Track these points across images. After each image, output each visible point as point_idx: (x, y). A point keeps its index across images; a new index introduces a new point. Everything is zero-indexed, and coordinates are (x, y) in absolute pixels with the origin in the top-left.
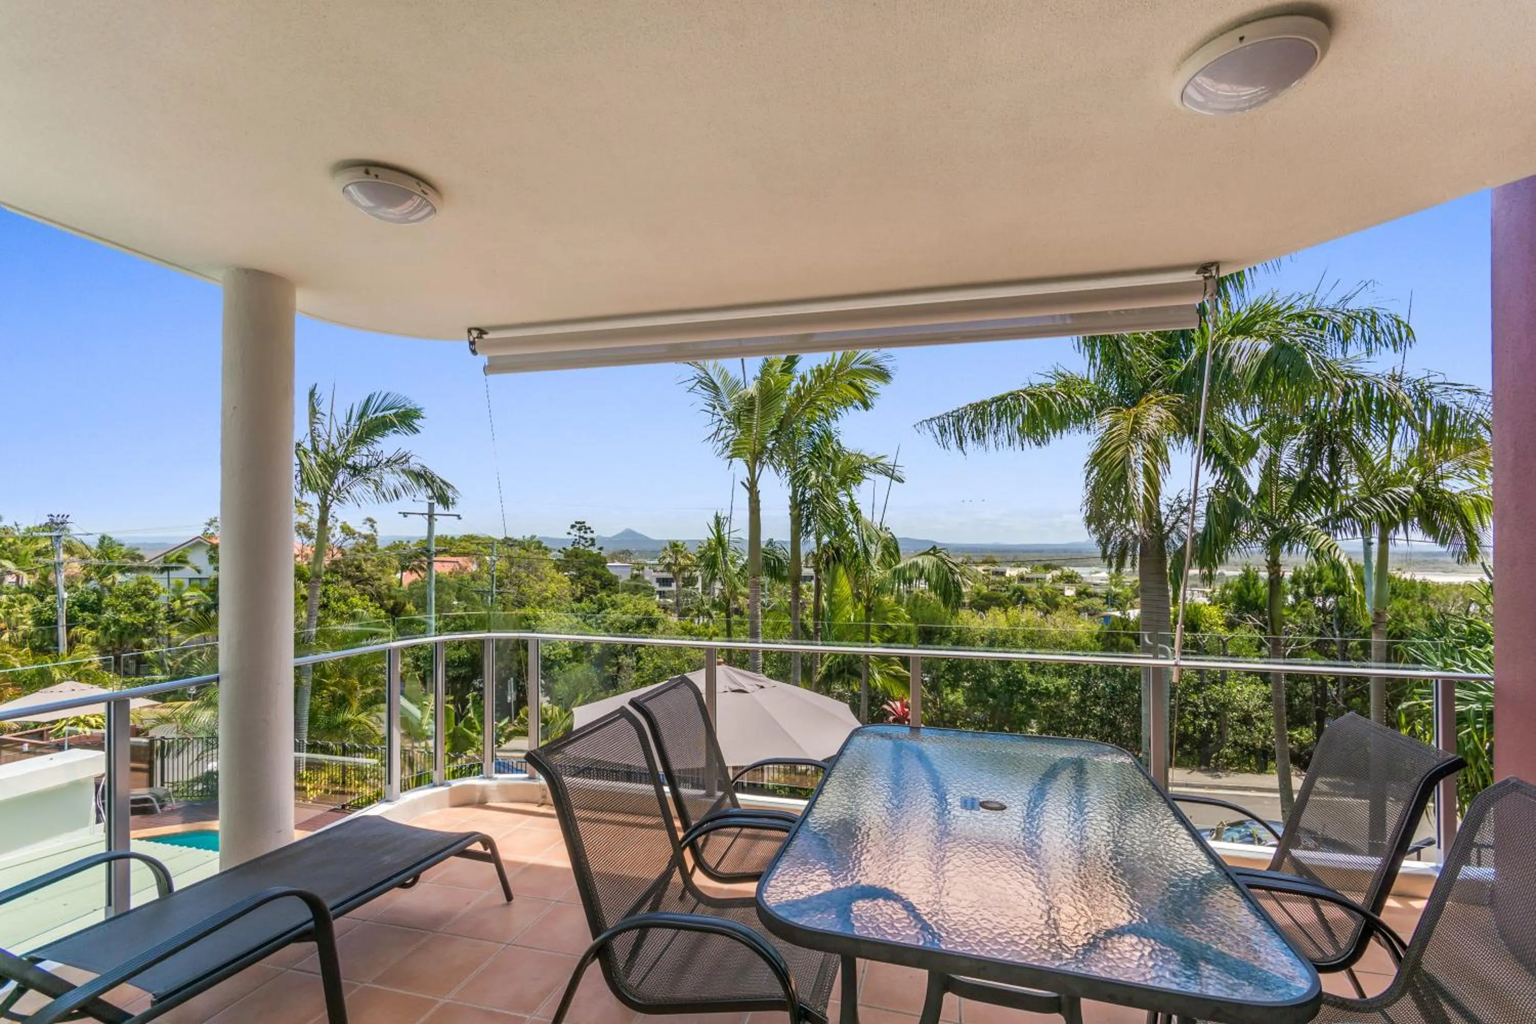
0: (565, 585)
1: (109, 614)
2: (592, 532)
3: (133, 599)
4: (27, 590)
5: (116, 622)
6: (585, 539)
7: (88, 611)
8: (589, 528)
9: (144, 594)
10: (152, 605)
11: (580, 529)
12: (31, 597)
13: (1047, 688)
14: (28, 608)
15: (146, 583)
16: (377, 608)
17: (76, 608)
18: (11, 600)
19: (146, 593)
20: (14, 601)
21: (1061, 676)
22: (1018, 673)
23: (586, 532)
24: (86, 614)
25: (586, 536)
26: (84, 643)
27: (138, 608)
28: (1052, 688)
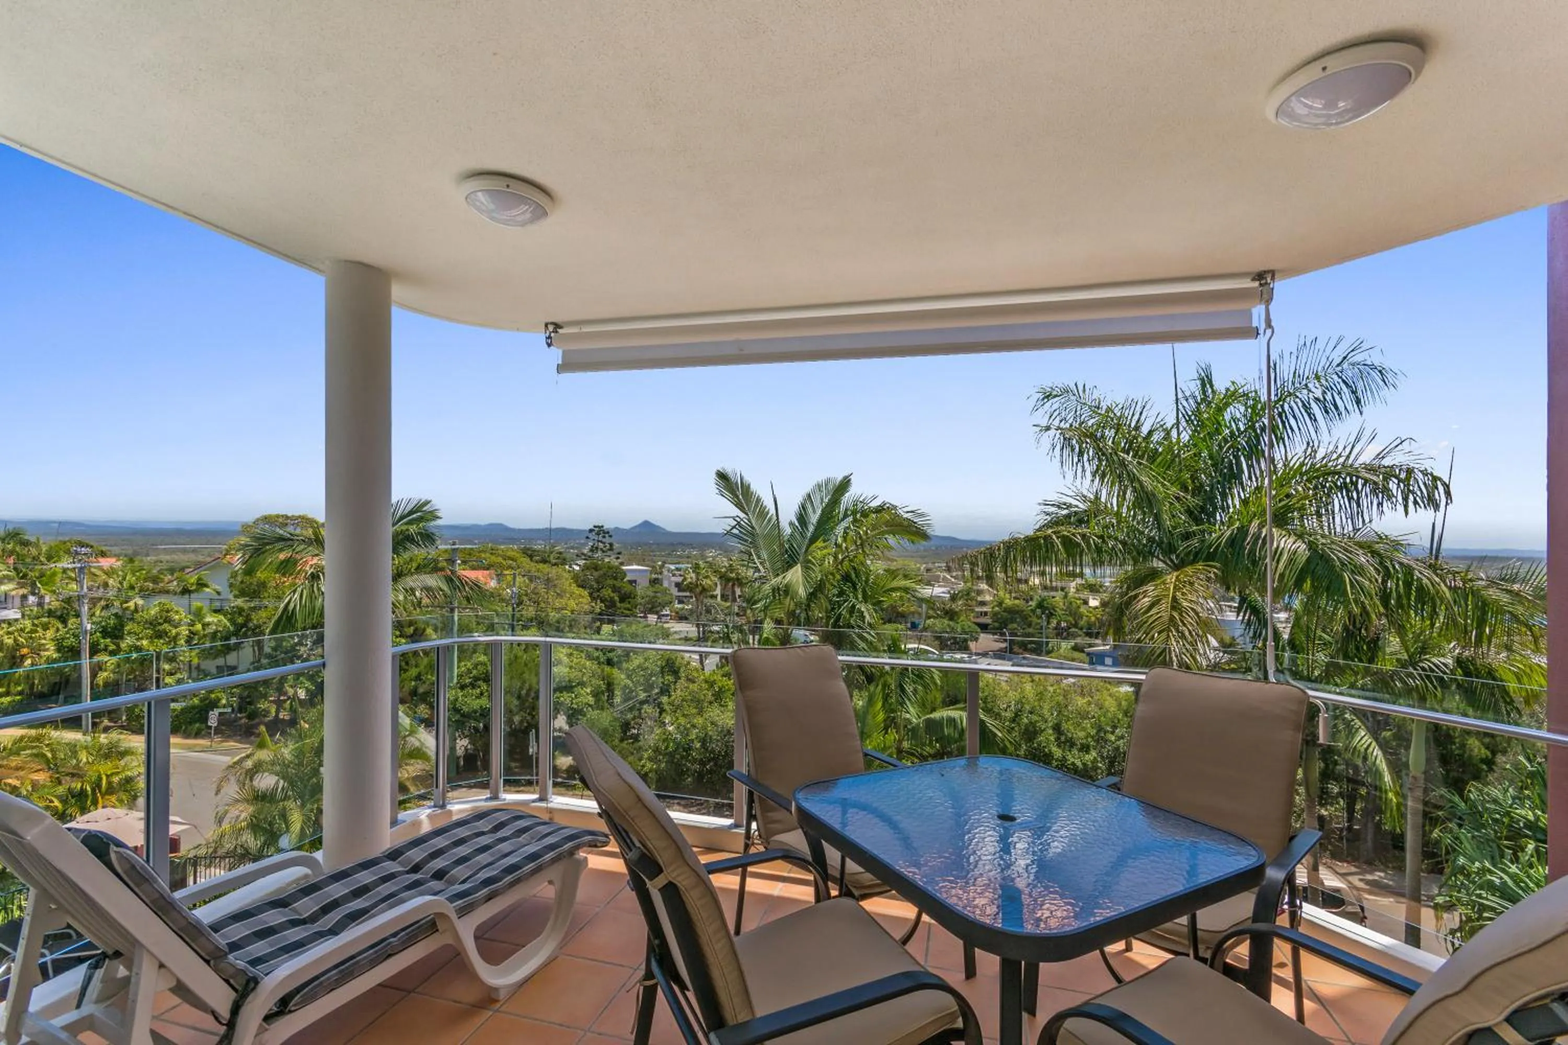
0: (584, 601)
1: (128, 641)
2: (611, 536)
3: (155, 626)
4: (50, 613)
5: (138, 649)
6: (604, 543)
7: (110, 637)
8: (608, 533)
9: (165, 621)
10: (174, 631)
11: (598, 534)
12: (54, 621)
13: (1073, 764)
14: (50, 634)
15: (168, 611)
16: (397, 637)
17: (98, 634)
18: (34, 625)
19: (168, 620)
20: (37, 626)
21: (1088, 752)
22: (1044, 747)
23: (604, 537)
24: (108, 640)
25: (604, 540)
26: (106, 671)
27: (160, 635)
28: (1079, 763)
